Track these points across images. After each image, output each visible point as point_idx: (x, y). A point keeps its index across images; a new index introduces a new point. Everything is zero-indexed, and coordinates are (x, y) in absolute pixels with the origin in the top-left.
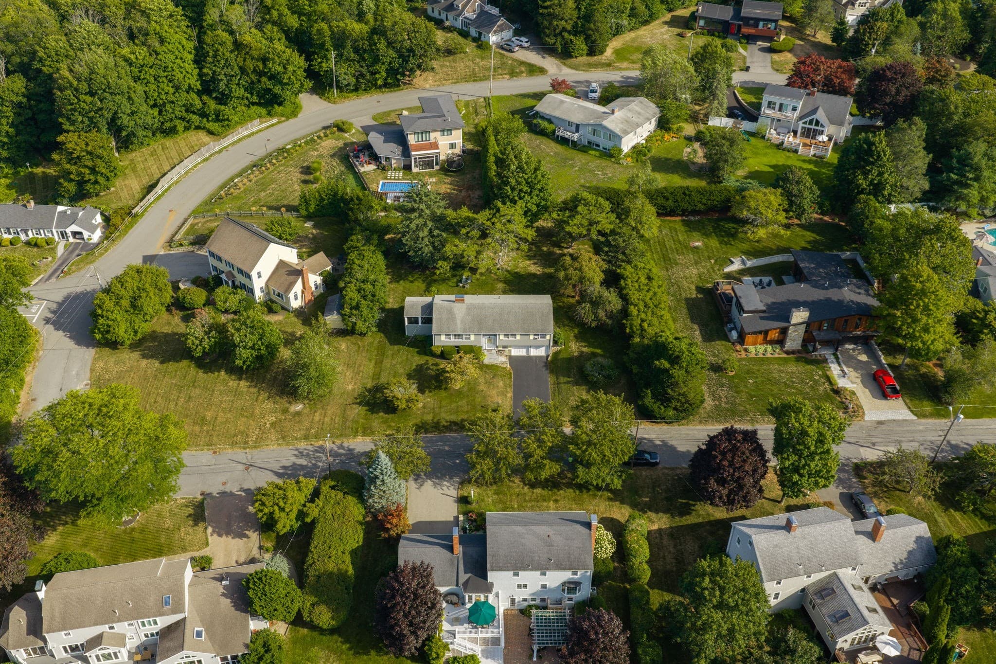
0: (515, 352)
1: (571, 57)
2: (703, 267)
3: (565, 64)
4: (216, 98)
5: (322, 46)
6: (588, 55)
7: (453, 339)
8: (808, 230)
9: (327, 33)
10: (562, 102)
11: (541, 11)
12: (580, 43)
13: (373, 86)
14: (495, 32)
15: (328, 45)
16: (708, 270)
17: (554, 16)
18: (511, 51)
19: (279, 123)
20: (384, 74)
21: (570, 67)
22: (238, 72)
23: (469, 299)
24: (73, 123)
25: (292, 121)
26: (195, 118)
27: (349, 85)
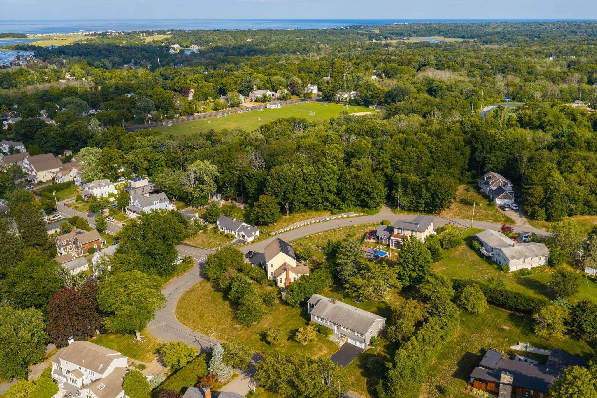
0: (350, 341)
1: (535, 219)
2: (497, 340)
3: (529, 222)
4: (340, 198)
5: (396, 184)
6: (546, 220)
7: (320, 320)
8: (590, 346)
9: (399, 178)
10: (493, 234)
11: (523, 190)
12: (541, 212)
13: (416, 210)
14: (500, 198)
15: (400, 185)
16: (498, 344)
17: (531, 195)
18: (504, 210)
19: (363, 216)
20: (423, 205)
21: (531, 225)
22: (352, 188)
23: (339, 303)
24: (268, 191)
25: (370, 217)
26: (329, 205)
27: (405, 206)
